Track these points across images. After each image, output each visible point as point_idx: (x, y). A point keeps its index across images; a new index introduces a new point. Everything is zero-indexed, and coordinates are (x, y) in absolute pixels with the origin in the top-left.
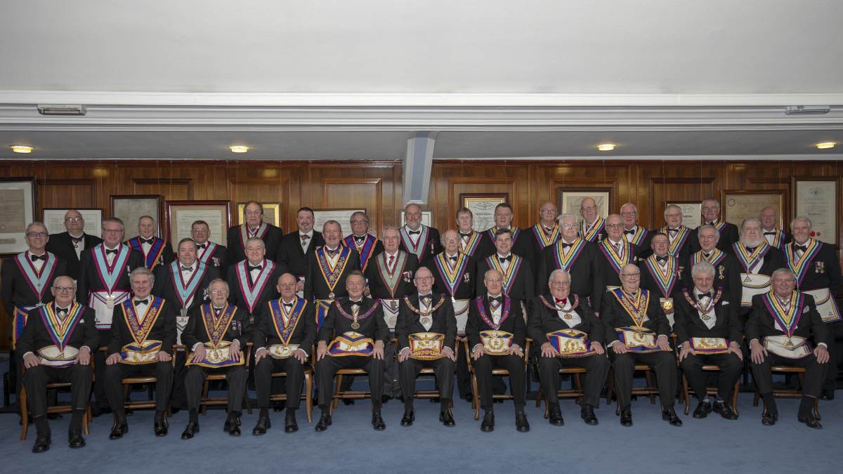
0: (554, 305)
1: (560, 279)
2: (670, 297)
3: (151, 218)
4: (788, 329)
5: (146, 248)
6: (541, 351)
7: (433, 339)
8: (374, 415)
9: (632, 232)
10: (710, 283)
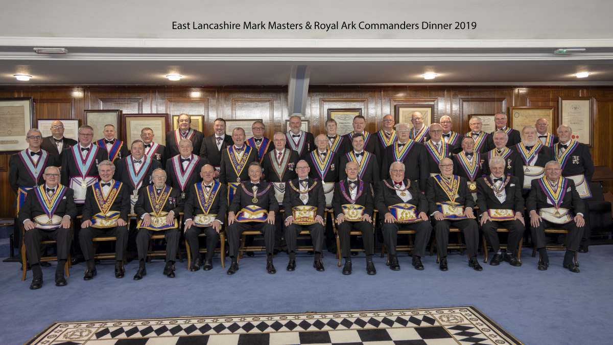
0: (393, 186)
1: (398, 168)
2: (474, 181)
3: (112, 126)
4: (556, 203)
5: (109, 147)
6: (384, 218)
7: (309, 210)
8: (268, 263)
9: (448, 136)
10: (503, 170)
